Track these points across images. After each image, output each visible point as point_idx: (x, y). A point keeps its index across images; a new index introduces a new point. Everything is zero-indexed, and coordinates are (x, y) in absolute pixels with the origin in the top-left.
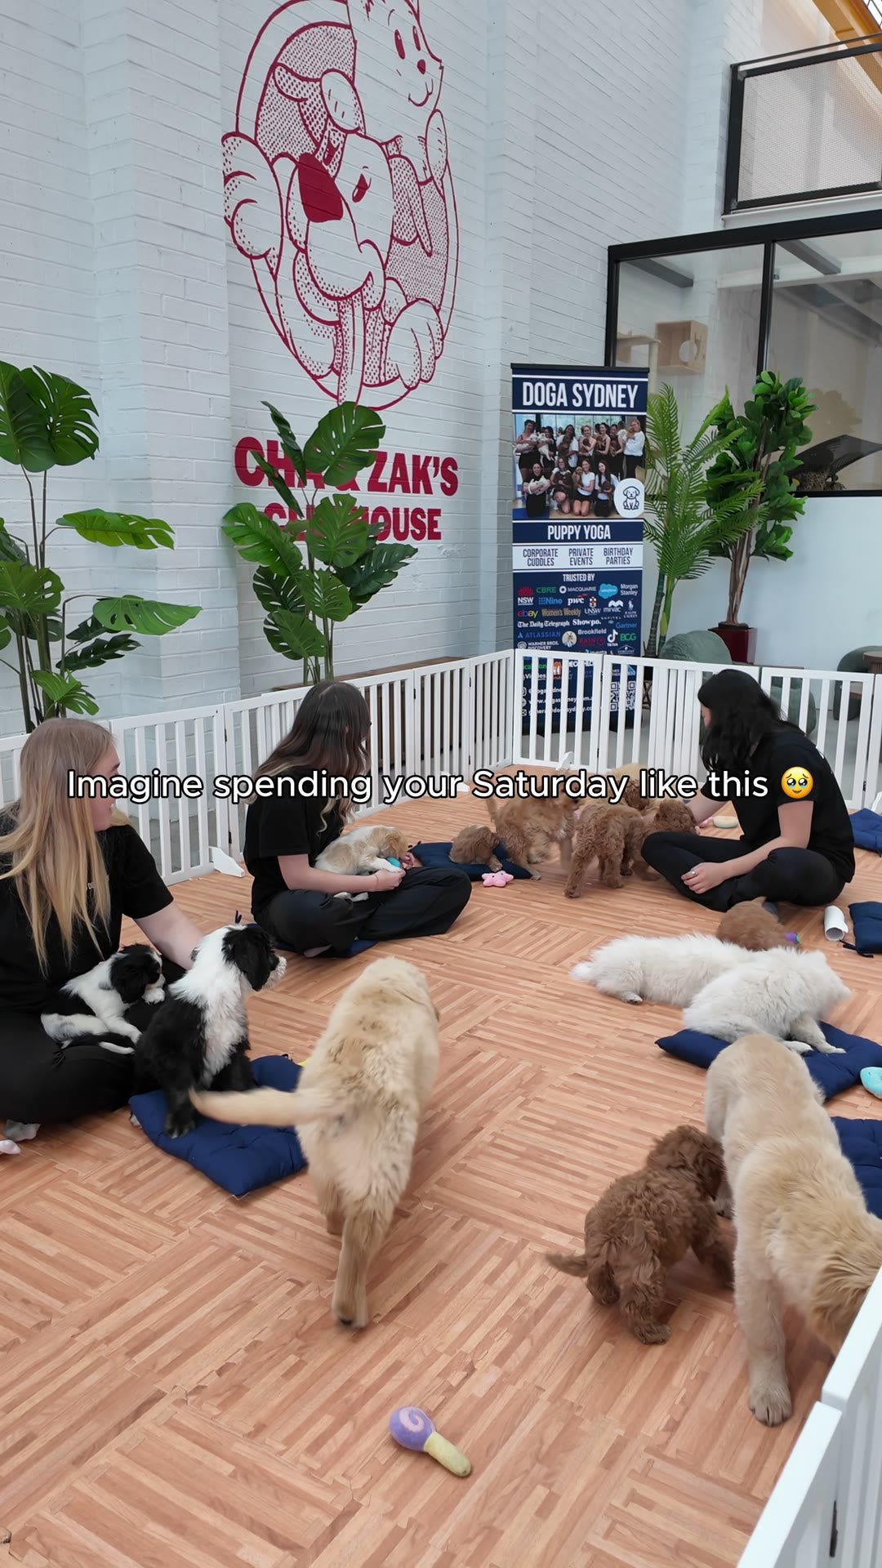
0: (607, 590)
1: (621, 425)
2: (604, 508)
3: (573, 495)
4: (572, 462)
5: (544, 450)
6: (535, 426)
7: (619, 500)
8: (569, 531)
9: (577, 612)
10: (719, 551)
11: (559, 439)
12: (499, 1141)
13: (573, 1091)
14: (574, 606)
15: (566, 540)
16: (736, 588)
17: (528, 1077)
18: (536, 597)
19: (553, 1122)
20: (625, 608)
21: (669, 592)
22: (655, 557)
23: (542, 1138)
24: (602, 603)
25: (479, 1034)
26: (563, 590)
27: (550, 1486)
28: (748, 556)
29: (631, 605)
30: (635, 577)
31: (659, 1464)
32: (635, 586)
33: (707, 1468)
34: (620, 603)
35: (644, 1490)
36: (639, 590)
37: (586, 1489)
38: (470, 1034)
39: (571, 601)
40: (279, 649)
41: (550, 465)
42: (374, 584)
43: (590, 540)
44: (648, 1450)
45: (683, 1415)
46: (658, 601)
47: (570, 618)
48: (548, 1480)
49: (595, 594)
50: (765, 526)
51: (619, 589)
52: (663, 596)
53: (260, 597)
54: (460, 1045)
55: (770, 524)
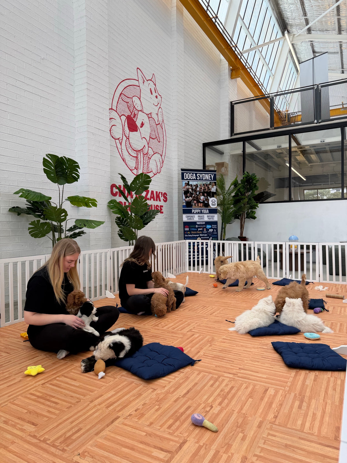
0: (208, 227)
1: (210, 184)
2: (207, 205)
3: (198, 202)
4: (198, 193)
5: (190, 190)
6: (188, 184)
7: (210, 203)
8: (198, 211)
9: (201, 232)
10: (237, 217)
11: (194, 188)
12: (205, 354)
13: (224, 342)
14: (200, 231)
15: (197, 213)
16: (242, 227)
17: (210, 340)
18: (190, 228)
19: (221, 350)
20: (213, 231)
21: (225, 228)
22: (221, 218)
23: (218, 353)
24: (207, 230)
25: (193, 330)
26: (197, 226)
27: (243, 433)
28: (245, 219)
29: (215, 231)
30: (216, 223)
31: (274, 426)
32: (216, 226)
33: (288, 426)
34: (212, 230)
35: (271, 432)
36: (217, 226)
37: (254, 434)
38: (190, 330)
39: (199, 229)
40: (122, 239)
41: (192, 194)
42: (149, 220)
43: (203, 213)
44: (270, 423)
45: (278, 414)
46: (222, 230)
47: (199, 234)
48: (242, 432)
49: (205, 227)
50: (248, 211)
51: (212, 226)
52: (223, 228)
53: (117, 224)
54: (188, 333)
55: (250, 211)
